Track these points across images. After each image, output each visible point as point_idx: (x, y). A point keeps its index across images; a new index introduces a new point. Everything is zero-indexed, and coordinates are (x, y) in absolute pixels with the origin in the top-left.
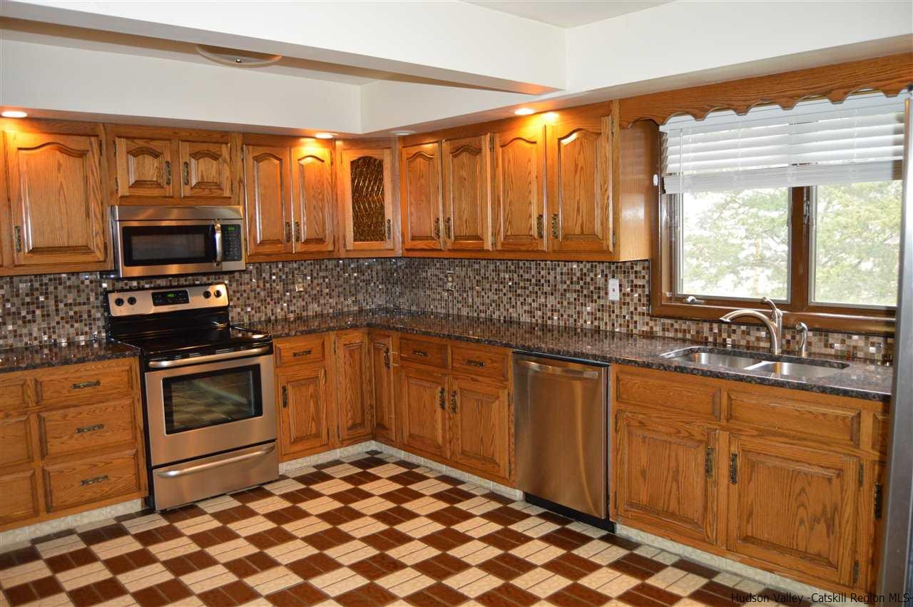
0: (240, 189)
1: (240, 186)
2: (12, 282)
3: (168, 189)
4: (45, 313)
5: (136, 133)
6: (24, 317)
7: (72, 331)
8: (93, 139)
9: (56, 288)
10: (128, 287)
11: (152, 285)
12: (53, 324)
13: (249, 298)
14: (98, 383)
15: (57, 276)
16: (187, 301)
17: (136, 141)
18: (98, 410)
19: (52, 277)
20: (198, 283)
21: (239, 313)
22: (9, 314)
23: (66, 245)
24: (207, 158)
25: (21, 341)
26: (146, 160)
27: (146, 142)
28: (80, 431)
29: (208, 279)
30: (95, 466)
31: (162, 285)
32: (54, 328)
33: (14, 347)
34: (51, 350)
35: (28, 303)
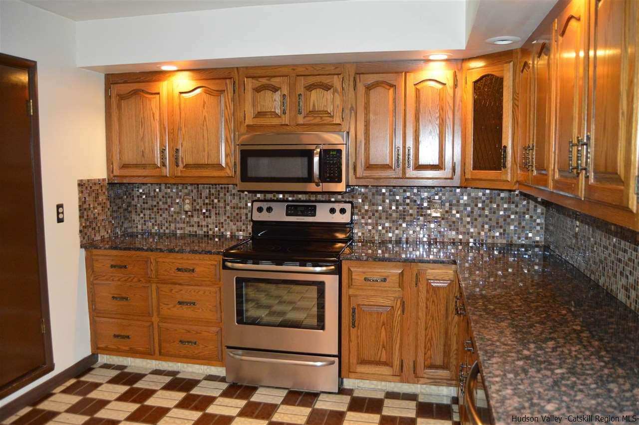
0: (351, 116)
1: (351, 113)
2: (198, 188)
3: (284, 119)
4: (217, 212)
5: (259, 72)
6: (204, 213)
7: (234, 227)
8: (228, 81)
9: (225, 195)
10: (275, 199)
11: (294, 199)
12: (222, 220)
13: (380, 218)
14: (193, 270)
15: (226, 186)
16: (314, 215)
17: (260, 79)
18: (193, 291)
19: (223, 186)
20: (333, 199)
21: (370, 231)
22: (195, 210)
23: (206, 163)
24: (318, 90)
25: (202, 230)
26: (267, 95)
27: (267, 80)
28: (180, 303)
29: (343, 198)
30: (189, 332)
31: (302, 199)
32: (222, 223)
33: (198, 233)
34: (219, 239)
35: (207, 204)
